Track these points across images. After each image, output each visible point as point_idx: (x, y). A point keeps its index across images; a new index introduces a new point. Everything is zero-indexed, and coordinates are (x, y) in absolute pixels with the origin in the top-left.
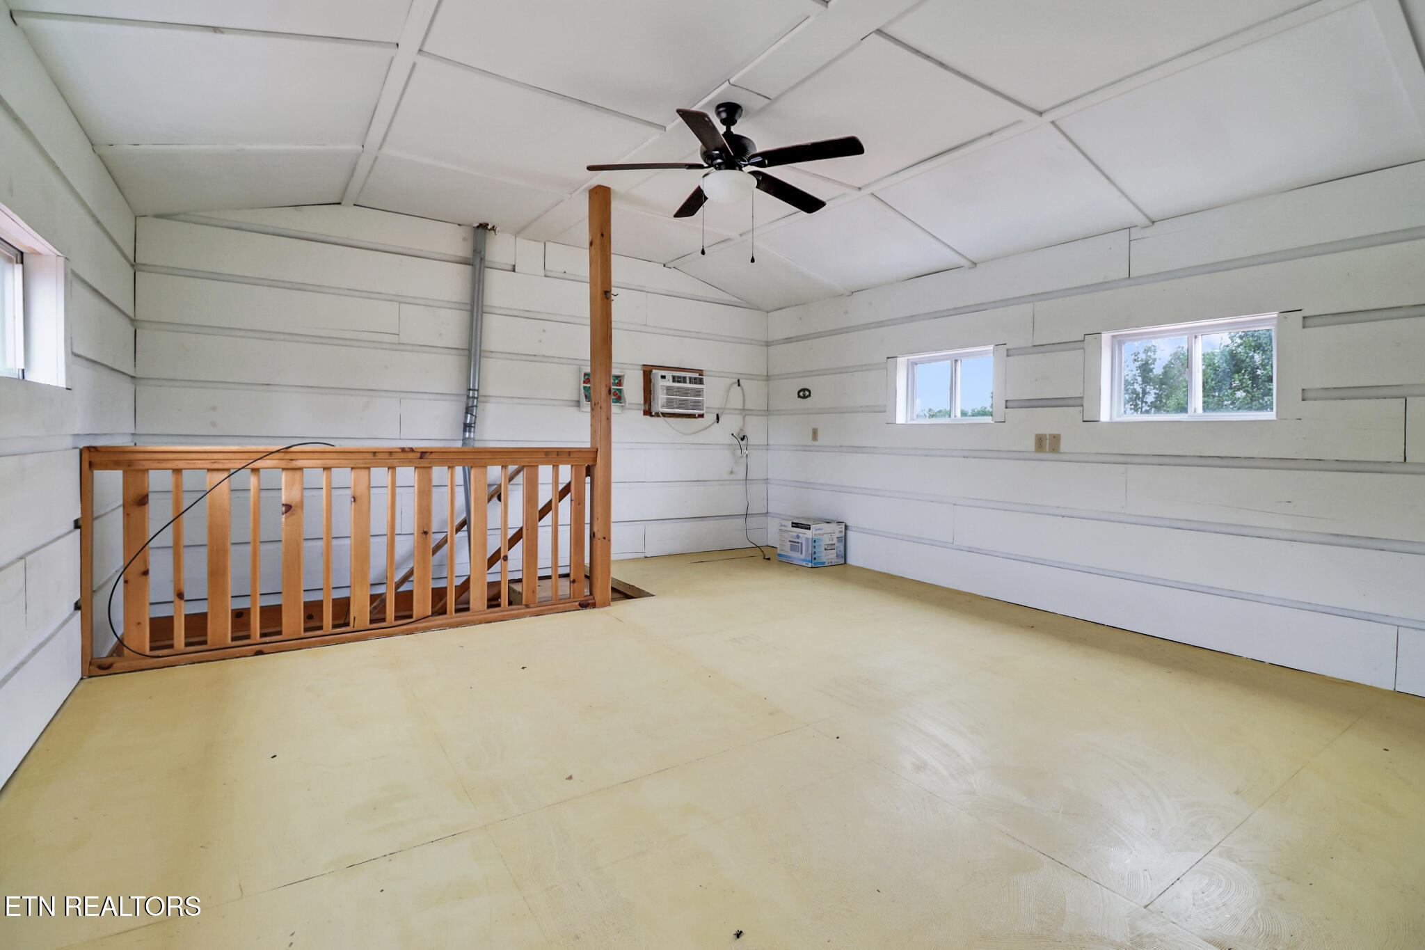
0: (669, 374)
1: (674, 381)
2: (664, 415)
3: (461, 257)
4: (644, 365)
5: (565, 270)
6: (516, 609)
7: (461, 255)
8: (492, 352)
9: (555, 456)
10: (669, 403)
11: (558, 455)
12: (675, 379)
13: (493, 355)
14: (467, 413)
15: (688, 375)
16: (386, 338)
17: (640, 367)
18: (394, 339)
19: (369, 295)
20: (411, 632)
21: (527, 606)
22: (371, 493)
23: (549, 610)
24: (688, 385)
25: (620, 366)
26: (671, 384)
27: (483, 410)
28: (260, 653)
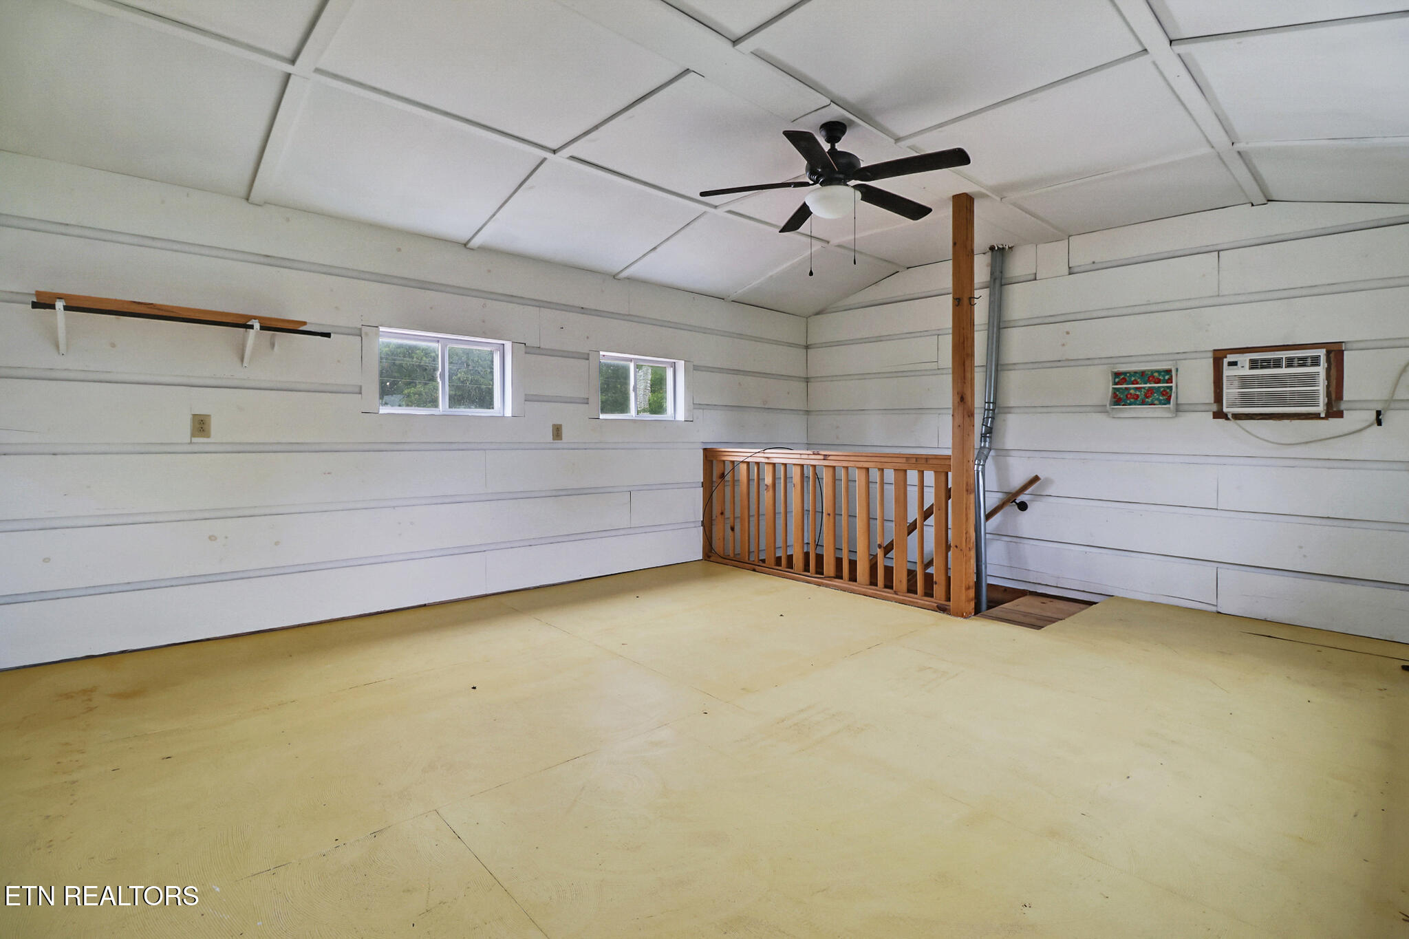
0: (1244, 359)
1: (1251, 368)
2: (1237, 417)
3: (986, 282)
4: (1215, 350)
5: (1093, 260)
6: (888, 593)
7: (985, 280)
8: (1014, 364)
9: (922, 462)
10: (1246, 400)
11: (916, 460)
12: (1254, 364)
13: (1016, 367)
14: (991, 428)
15: (1284, 355)
16: (928, 366)
17: (1211, 355)
18: (934, 366)
19: (911, 335)
20: (819, 585)
21: (896, 593)
22: (925, 490)
23: (911, 601)
24: (1284, 371)
25: (1171, 357)
26: (1247, 372)
27: (1004, 420)
28: (754, 570)
